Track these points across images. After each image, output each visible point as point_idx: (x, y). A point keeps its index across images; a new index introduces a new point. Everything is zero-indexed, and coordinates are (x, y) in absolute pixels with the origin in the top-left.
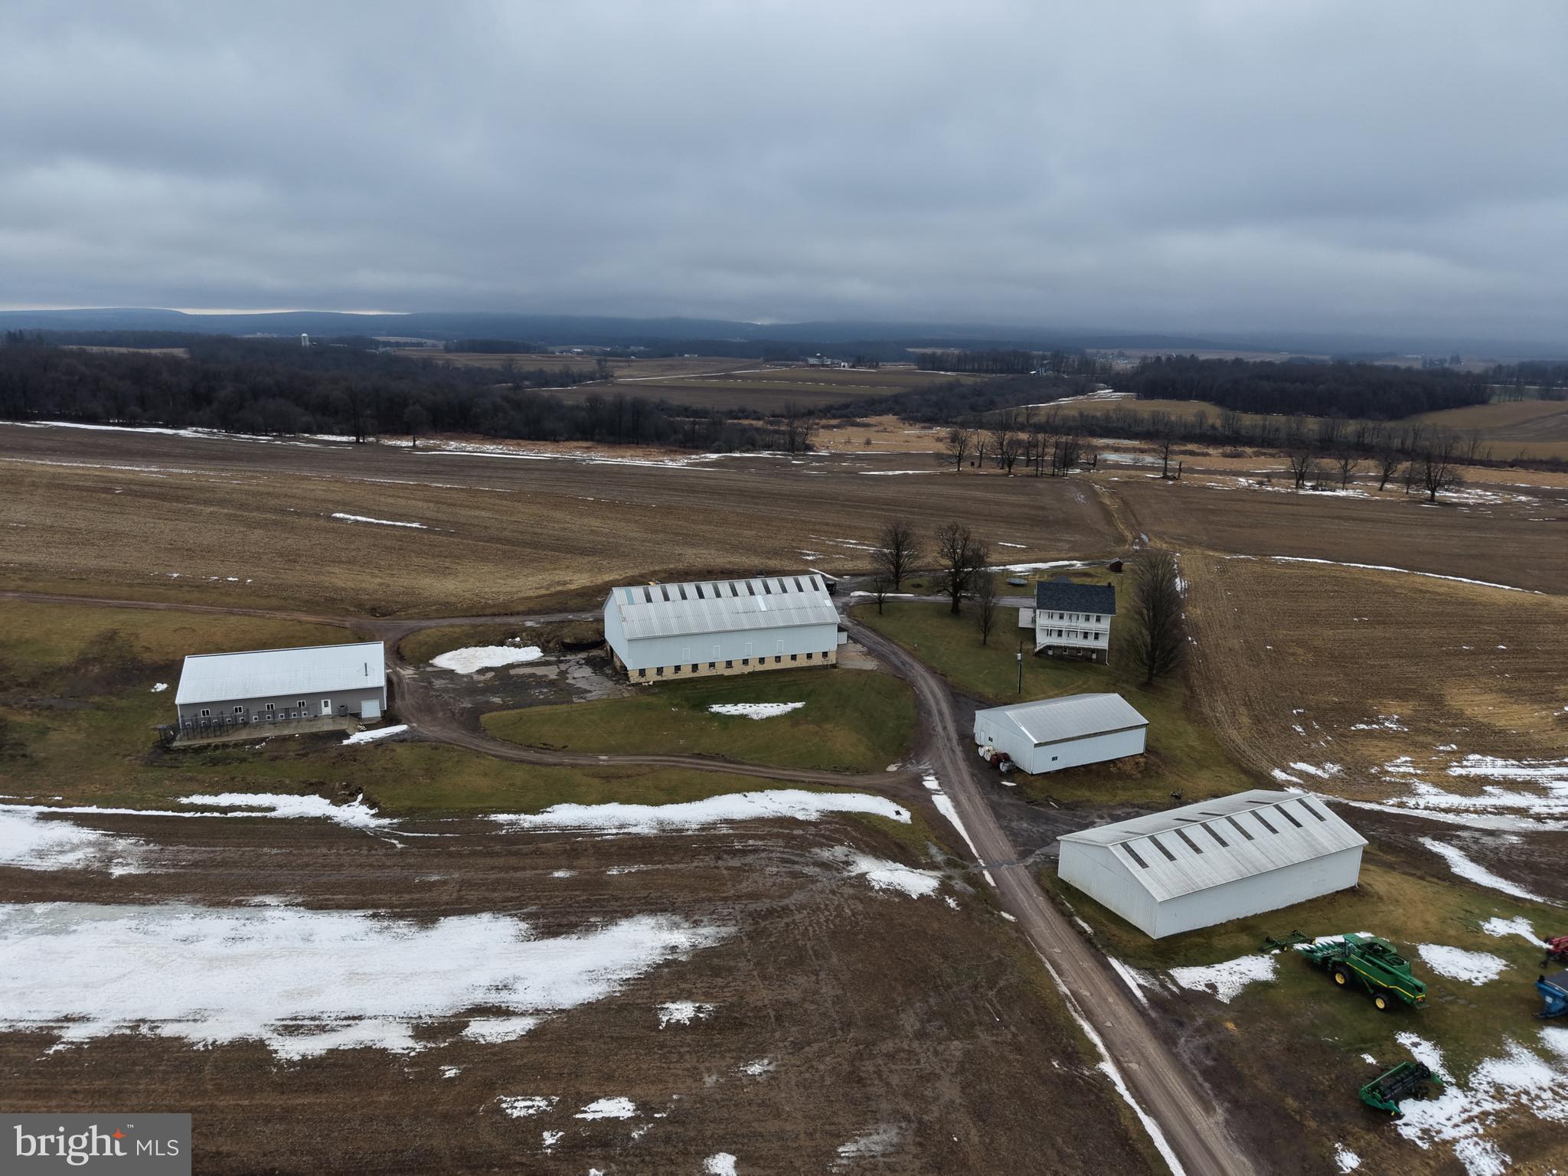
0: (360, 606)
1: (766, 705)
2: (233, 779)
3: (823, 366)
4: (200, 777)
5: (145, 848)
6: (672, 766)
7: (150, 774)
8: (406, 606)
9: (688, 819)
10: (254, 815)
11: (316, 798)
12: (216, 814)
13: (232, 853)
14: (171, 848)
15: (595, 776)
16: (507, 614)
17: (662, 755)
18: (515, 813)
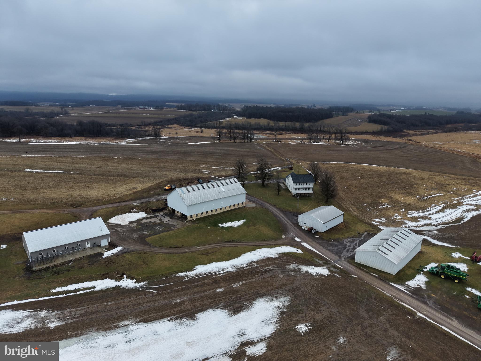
0: (66, 204)
1: (235, 222)
2: (70, 279)
3: (145, 109)
4: (55, 280)
5: (54, 313)
6: (223, 247)
7: (33, 283)
8: (85, 202)
9: (242, 264)
10: (88, 291)
11: (108, 280)
12: (72, 294)
13: (93, 308)
14: (65, 311)
15: (202, 254)
16: (124, 201)
17: (216, 244)
18: (185, 272)
